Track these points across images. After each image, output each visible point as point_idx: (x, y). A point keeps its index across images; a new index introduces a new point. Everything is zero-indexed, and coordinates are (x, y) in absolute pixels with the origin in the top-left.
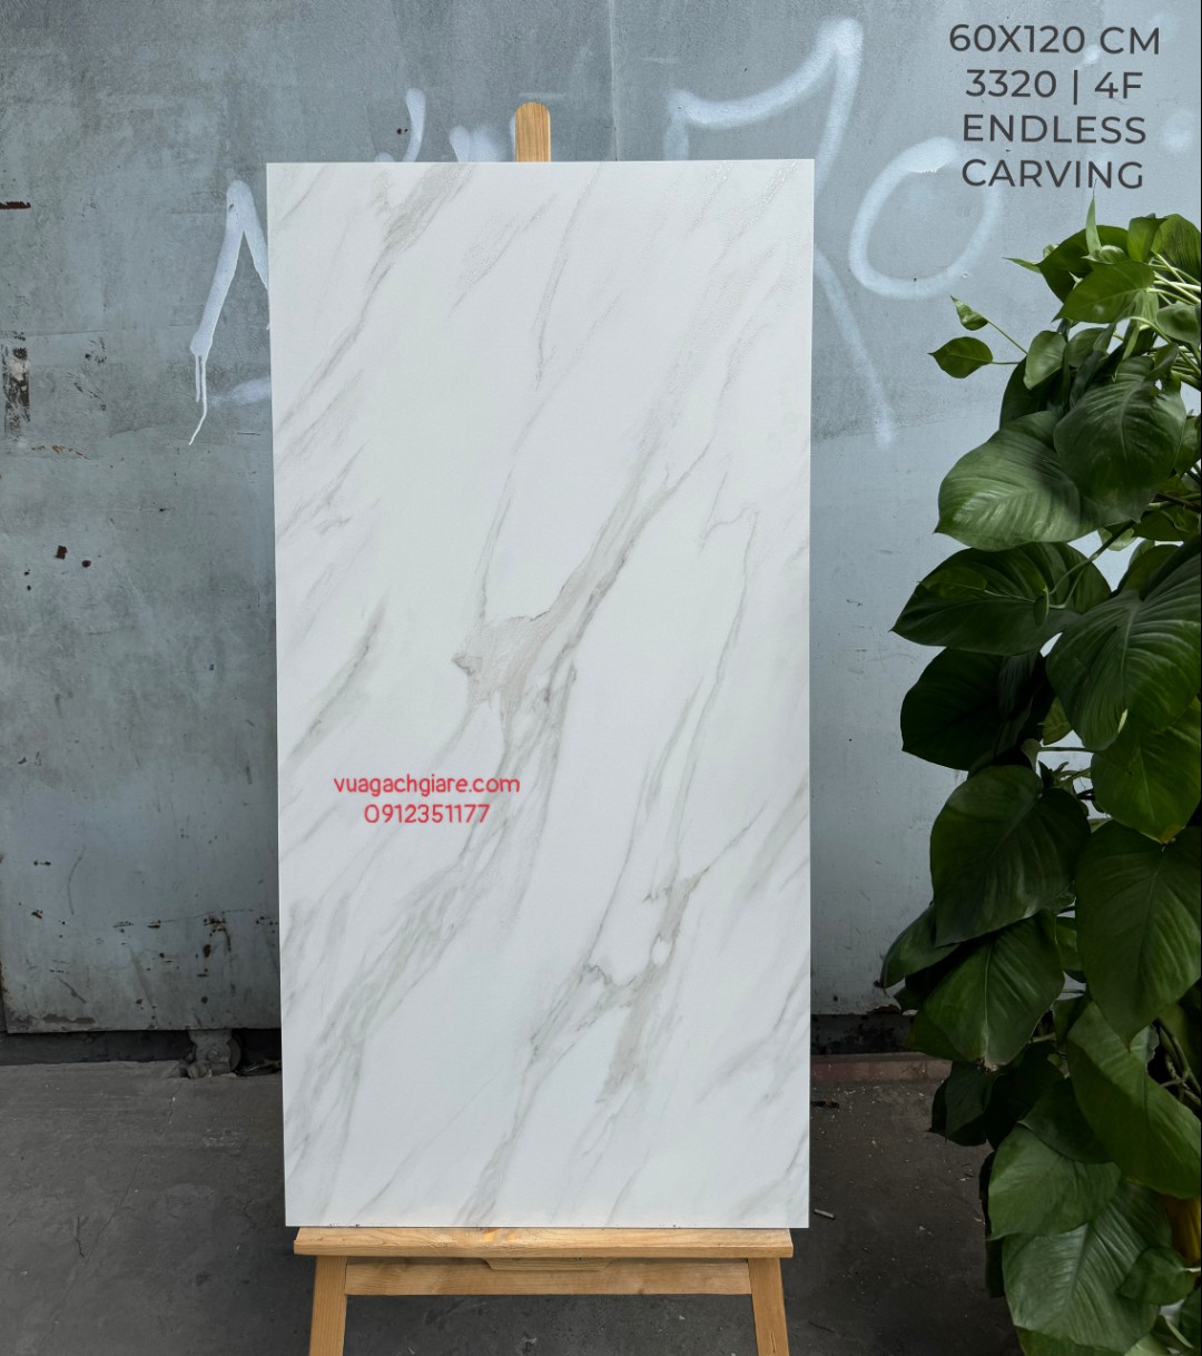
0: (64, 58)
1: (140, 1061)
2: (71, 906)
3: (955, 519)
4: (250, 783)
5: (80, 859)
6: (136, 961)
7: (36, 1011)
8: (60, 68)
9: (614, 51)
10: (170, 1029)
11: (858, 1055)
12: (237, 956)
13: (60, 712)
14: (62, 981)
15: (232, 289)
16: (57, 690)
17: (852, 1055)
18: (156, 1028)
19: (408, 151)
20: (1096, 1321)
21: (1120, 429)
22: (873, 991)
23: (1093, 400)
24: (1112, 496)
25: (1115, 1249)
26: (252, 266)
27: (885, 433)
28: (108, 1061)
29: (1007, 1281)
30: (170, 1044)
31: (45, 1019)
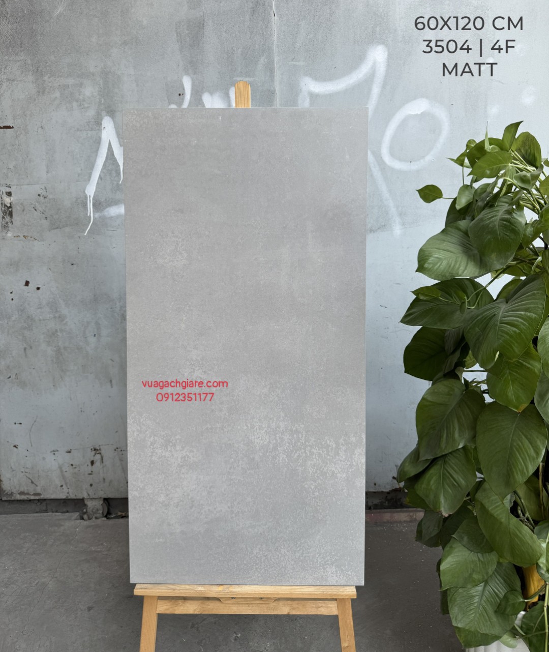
0: (29, 62)
1: (62, 513)
2: (31, 443)
3: (425, 266)
4: (112, 387)
5: (35, 421)
6: (60, 468)
7: (15, 490)
8: (27, 66)
9: (276, 59)
10: (75, 498)
11: (385, 510)
12: (106, 465)
13: (26, 355)
14: (27, 476)
15: (104, 165)
16: (25, 345)
17: (383, 510)
18: (69, 498)
19: (184, 103)
20: (489, 623)
21: (497, 227)
22: (392, 481)
23: (486, 214)
24: (493, 256)
25: (497, 591)
26: (113, 155)
27: (397, 230)
28: (47, 512)
29: (450, 606)
30: (75, 505)
31: (19, 494)
